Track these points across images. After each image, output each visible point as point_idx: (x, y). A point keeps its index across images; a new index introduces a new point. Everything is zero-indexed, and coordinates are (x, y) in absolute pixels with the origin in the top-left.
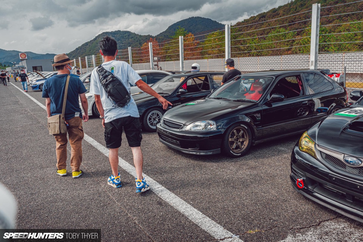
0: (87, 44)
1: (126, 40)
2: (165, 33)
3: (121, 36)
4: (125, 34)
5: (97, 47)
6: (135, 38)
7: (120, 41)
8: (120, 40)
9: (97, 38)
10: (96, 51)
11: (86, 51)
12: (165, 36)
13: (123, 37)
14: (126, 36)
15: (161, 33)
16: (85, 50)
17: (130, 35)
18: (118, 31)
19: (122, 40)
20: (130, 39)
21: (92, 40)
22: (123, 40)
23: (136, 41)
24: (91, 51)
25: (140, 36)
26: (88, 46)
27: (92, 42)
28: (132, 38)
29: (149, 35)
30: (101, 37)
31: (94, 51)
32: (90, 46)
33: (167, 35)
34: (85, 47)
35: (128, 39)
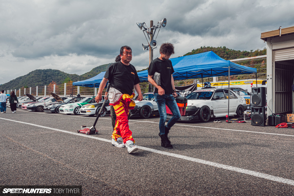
0: (21, 78)
1: (56, 77)
2: (89, 73)
3: (51, 73)
4: (55, 72)
5: (29, 81)
6: (63, 76)
7: (50, 77)
8: (50, 76)
9: (31, 74)
10: (28, 84)
11: (19, 84)
12: (89, 75)
13: (53, 74)
14: (56, 74)
15: (86, 73)
16: (18, 82)
17: (59, 73)
18: (50, 69)
19: (52, 77)
20: (59, 77)
21: (26, 75)
22: (53, 77)
23: (64, 78)
24: (24, 84)
25: (68, 75)
26: (21, 80)
27: (25, 76)
28: (61, 75)
29: (75, 74)
30: (34, 73)
31: (27, 84)
32: (23, 79)
33: (91, 75)
34: (19, 81)
35: (58, 76)
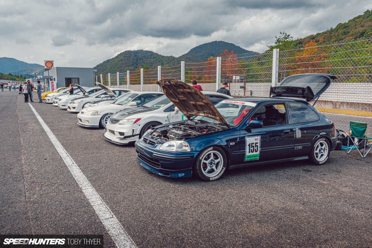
0: (108, 61)
1: (148, 60)
2: (187, 55)
3: (143, 55)
4: (148, 54)
5: (118, 65)
6: (157, 58)
7: (141, 61)
8: (142, 59)
9: (119, 56)
10: (117, 68)
11: (107, 68)
12: (187, 58)
13: (145, 57)
14: (148, 56)
15: (183, 55)
16: (106, 67)
17: (152, 55)
18: (141, 50)
19: (143, 60)
20: (152, 59)
21: (114, 58)
22: (145, 59)
23: (158, 61)
24: (112, 68)
25: (163, 57)
26: (109, 63)
27: (113, 60)
28: (154, 58)
29: (172, 56)
30: (124, 55)
31: (116, 69)
32: (111, 63)
33: (190, 58)
34: (107, 65)
35: (150, 59)
